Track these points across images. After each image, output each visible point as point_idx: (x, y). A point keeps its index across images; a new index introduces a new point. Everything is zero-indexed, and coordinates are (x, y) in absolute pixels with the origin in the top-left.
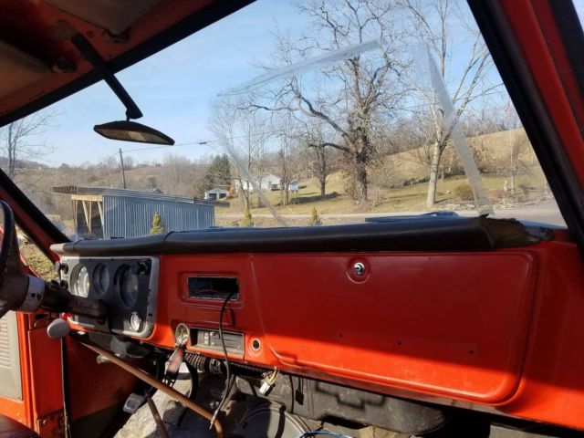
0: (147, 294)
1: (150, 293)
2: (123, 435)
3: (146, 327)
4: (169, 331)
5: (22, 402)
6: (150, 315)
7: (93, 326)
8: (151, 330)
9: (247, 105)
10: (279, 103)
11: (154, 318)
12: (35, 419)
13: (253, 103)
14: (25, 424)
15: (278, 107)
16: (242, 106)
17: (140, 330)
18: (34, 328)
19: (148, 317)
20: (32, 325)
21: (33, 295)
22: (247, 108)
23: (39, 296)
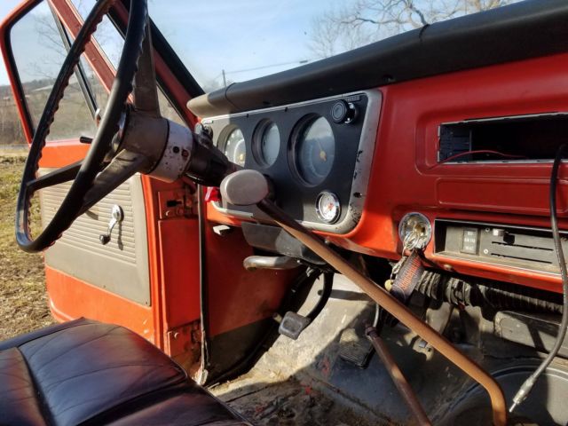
0: (354, 159)
1: (360, 157)
2: (270, 361)
3: (348, 214)
4: (387, 225)
5: (150, 309)
6: (357, 195)
7: (250, 215)
8: (356, 222)
9: (351, 18)
10: (387, 14)
11: (362, 201)
12: (165, 331)
13: (358, 16)
14: (153, 343)
15: (385, 20)
16: (346, 20)
17: (334, 221)
18: (165, 218)
19: (352, 198)
20: (164, 214)
21: (176, 150)
22: (352, 22)
23: (184, 154)
